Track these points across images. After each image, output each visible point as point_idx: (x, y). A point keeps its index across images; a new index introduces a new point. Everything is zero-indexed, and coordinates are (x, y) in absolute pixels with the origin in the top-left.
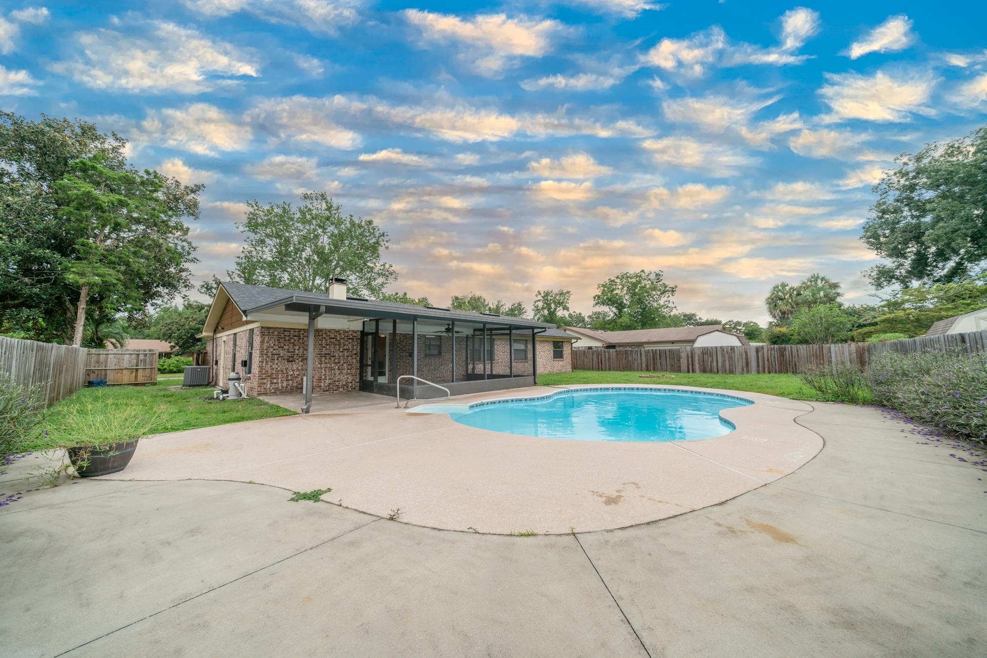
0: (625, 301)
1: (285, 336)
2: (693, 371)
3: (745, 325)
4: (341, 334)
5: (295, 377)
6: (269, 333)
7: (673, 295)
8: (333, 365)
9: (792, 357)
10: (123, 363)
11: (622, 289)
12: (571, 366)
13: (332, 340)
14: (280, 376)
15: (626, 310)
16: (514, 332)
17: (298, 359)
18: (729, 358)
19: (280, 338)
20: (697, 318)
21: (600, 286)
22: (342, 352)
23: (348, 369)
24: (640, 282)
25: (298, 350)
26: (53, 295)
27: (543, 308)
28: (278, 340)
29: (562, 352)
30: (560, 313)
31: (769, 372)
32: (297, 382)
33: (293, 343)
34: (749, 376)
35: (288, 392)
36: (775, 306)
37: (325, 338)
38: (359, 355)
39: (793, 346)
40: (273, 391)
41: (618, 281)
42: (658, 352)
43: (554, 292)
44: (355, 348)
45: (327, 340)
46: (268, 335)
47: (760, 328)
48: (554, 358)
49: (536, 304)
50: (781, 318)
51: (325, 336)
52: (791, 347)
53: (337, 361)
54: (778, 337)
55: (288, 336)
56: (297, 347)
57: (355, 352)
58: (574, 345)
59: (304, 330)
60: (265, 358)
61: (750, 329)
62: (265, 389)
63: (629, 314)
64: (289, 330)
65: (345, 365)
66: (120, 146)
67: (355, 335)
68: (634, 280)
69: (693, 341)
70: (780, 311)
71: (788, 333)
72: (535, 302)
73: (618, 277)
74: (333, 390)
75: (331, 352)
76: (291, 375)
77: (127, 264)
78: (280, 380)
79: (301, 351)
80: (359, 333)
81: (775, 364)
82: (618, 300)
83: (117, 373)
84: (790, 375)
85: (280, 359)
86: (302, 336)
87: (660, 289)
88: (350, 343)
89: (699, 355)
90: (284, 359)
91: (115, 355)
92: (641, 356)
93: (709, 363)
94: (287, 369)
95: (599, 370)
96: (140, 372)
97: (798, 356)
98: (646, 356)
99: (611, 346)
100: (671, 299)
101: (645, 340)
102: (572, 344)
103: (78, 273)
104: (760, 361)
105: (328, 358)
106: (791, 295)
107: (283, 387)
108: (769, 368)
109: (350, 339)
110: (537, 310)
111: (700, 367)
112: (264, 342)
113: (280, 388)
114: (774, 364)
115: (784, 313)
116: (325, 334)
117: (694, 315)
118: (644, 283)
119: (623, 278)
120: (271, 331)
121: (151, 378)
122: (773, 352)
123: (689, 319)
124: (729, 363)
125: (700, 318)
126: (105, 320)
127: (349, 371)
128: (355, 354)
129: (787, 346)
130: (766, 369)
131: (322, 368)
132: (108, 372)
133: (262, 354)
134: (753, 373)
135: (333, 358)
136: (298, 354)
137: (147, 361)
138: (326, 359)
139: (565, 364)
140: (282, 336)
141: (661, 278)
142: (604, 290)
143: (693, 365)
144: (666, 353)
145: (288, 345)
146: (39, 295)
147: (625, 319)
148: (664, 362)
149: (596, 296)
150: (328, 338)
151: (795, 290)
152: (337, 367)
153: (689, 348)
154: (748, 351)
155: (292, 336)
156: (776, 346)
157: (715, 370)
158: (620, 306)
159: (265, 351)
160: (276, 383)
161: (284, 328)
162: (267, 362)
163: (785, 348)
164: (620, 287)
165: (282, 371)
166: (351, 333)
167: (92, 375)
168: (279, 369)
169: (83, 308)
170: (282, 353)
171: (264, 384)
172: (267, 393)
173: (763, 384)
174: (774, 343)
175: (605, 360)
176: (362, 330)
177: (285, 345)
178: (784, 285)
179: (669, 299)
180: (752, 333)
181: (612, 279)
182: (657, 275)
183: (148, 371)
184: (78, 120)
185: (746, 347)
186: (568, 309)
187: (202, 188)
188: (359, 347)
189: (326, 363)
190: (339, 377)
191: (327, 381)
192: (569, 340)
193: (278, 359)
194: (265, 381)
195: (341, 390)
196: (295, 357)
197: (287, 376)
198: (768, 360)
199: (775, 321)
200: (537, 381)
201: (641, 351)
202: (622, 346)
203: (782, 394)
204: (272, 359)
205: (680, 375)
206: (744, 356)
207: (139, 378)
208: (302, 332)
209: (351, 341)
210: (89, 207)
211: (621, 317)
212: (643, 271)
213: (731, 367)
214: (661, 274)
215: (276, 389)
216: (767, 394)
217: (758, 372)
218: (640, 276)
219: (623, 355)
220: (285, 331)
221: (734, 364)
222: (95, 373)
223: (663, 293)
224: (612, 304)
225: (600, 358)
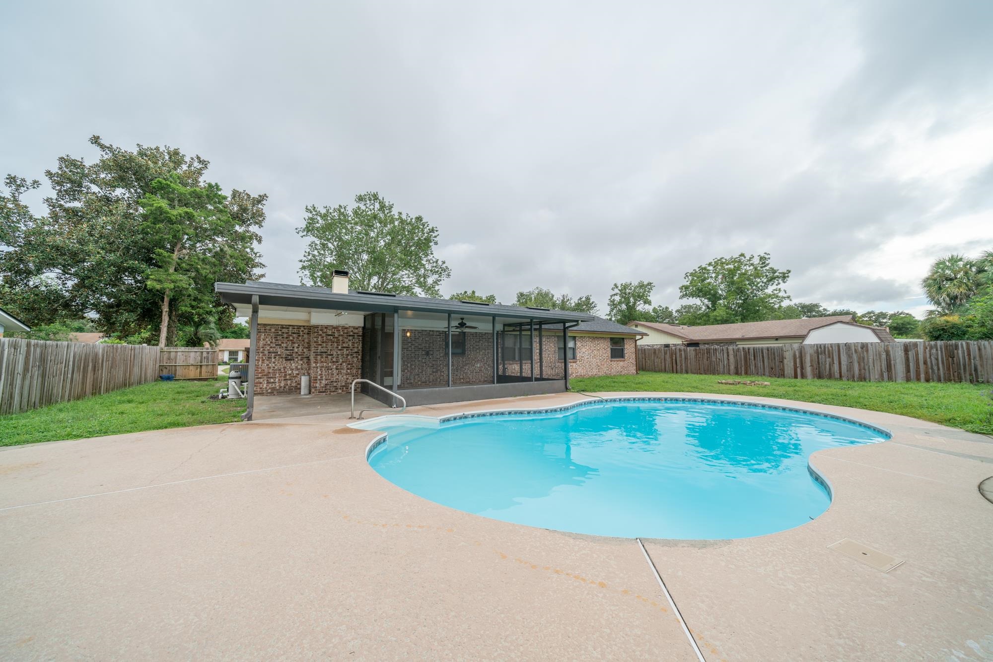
0: (720, 292)
1: (283, 333)
2: (803, 376)
3: (893, 316)
4: (339, 330)
5: (294, 377)
6: (265, 330)
7: (784, 282)
8: (330, 364)
9: (970, 359)
10: (189, 360)
11: (716, 277)
12: (635, 368)
13: (329, 337)
14: (277, 375)
15: (721, 301)
16: (544, 326)
17: (297, 358)
18: (859, 358)
19: (278, 335)
20: (821, 309)
21: (688, 274)
22: (340, 350)
23: (348, 369)
24: (738, 268)
25: (297, 348)
26: (147, 301)
27: (620, 303)
28: (275, 338)
29: (623, 350)
30: (641, 307)
31: (927, 380)
32: (296, 382)
33: (291, 340)
34: (891, 385)
35: (286, 392)
36: (940, 288)
37: (320, 335)
38: (361, 353)
39: (972, 342)
40: (269, 391)
41: (711, 268)
42: (752, 351)
43: (633, 284)
44: (356, 345)
45: (323, 337)
46: (264, 332)
47: (916, 321)
48: (612, 357)
49: (613, 298)
50: (949, 305)
51: (321, 332)
52: (968, 344)
53: (334, 360)
54: (943, 329)
55: (286, 333)
56: (297, 345)
57: (356, 350)
58: (639, 343)
59: (304, 326)
60: (261, 356)
61: (900, 322)
62: (261, 388)
63: (725, 306)
64: (288, 327)
65: (344, 364)
66: (203, 168)
67: (356, 331)
68: (731, 266)
69: (803, 337)
70: (948, 295)
71: (962, 324)
72: (611, 296)
73: (710, 264)
74: (331, 392)
75: (328, 350)
76: (290, 375)
77: (197, 271)
78: (277, 380)
79: (300, 349)
80: (361, 330)
81: (939, 369)
82: (710, 290)
83: (185, 369)
84: (965, 385)
85: (277, 357)
86: (301, 333)
87: (767, 276)
88: (350, 340)
89: (811, 356)
90: (282, 358)
91: (183, 353)
92: (728, 356)
93: (828, 366)
94: (285, 368)
95: (673, 372)
96: (204, 368)
97: (981, 356)
98: (735, 356)
99: (694, 344)
100: (782, 286)
101: (738, 336)
102: (636, 341)
103: (156, 280)
104: (911, 365)
105: (324, 356)
106: (966, 273)
107: (281, 387)
108: (927, 373)
109: (350, 336)
110: (614, 304)
111: (813, 370)
112: (260, 340)
113: (278, 388)
114: (935, 368)
115: (954, 298)
116: (321, 330)
117: (817, 306)
118: (744, 269)
119: (717, 264)
120: (268, 328)
121: (213, 373)
122: (934, 351)
123: (809, 310)
124: (859, 365)
125: (825, 310)
126: (203, 322)
127: (348, 371)
128: (356, 352)
129: (959, 342)
130: (922, 376)
131: (317, 367)
132: (178, 368)
133: (258, 352)
134: (899, 381)
135: (330, 357)
136: (297, 353)
137: (210, 358)
138: (322, 357)
139: (627, 364)
140: (280, 333)
141: (767, 262)
142: (693, 279)
143: (802, 368)
144: (762, 353)
145: (287, 343)
146: (135, 301)
147: (720, 312)
148: (760, 364)
149: (683, 286)
150: (324, 335)
151: (974, 265)
152: (335, 367)
153: (796, 346)
154: (890, 349)
155: (290, 334)
156: (939, 343)
157: (837, 375)
158: (714, 298)
159: (261, 349)
160: (273, 383)
161: (282, 325)
162: (263, 360)
163: (957, 347)
164: (714, 275)
165: (280, 370)
166: (351, 329)
167: (164, 370)
168: (276, 367)
169: (166, 311)
170: (279, 351)
171: (261, 383)
172: (263, 393)
173: (914, 400)
174: (937, 338)
175: (681, 361)
176: (363, 325)
177: (283, 343)
178: (954, 260)
179: (779, 287)
180: (902, 327)
181: (703, 266)
182: (761, 258)
183: (210, 367)
184: (167, 147)
185: (886, 344)
186: (649, 303)
187: (265, 198)
188: (361, 344)
189: (322, 362)
190: (337, 377)
191: (323, 382)
192: (632, 337)
193: (275, 358)
194: (261, 380)
195: (340, 391)
196: (294, 355)
197: (286, 375)
198: (925, 363)
199: (940, 309)
200: (569, 386)
201: (727, 349)
202: (708, 344)
203: (950, 422)
204: (269, 358)
205: (781, 381)
206: (884, 356)
207: (203, 374)
208: (302, 329)
209: (351, 338)
210: (162, 221)
211: (715, 310)
212: (742, 255)
213: (863, 371)
214: (767, 256)
215: (273, 389)
216: (919, 418)
217: (908, 379)
218: (740, 261)
219: (703, 354)
220: (283, 328)
221: (867, 368)
222: (167, 368)
223: (770, 281)
224: (704, 295)
225: (674, 358)
